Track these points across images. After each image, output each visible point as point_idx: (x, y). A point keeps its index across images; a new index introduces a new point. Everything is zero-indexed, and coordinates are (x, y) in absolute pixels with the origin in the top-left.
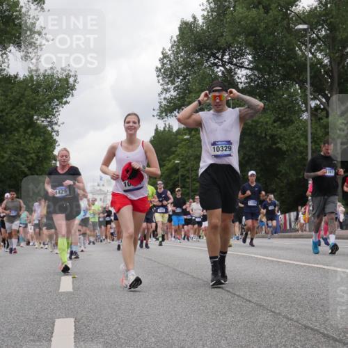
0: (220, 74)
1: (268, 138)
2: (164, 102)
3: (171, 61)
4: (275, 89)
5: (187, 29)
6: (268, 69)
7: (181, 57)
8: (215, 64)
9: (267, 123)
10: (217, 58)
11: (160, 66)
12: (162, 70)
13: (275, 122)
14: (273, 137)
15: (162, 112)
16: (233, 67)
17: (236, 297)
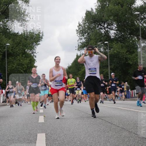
0: (103, 32)
1: (124, 59)
2: (80, 44)
3: (82, 27)
4: (126, 38)
5: (89, 14)
6: (123, 30)
7: (87, 25)
8: (101, 29)
9: (123, 53)
10: (102, 26)
11: (78, 29)
12: (79, 31)
13: (127, 52)
14: (126, 58)
15: (79, 48)
16: (108, 30)
17: (113, 125)
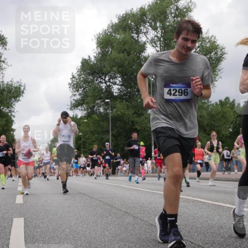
0: (104, 87)
1: (130, 122)
2: (73, 102)
3: (77, 80)
4: (134, 96)
5: (85, 63)
6: (129, 86)
7: (82, 77)
8: (101, 82)
9: (129, 115)
10: (102, 79)
11: (70, 82)
12: (72, 85)
13: (134, 114)
14: (132, 122)
15: (72, 107)
16: (111, 84)
17: (113, 208)
